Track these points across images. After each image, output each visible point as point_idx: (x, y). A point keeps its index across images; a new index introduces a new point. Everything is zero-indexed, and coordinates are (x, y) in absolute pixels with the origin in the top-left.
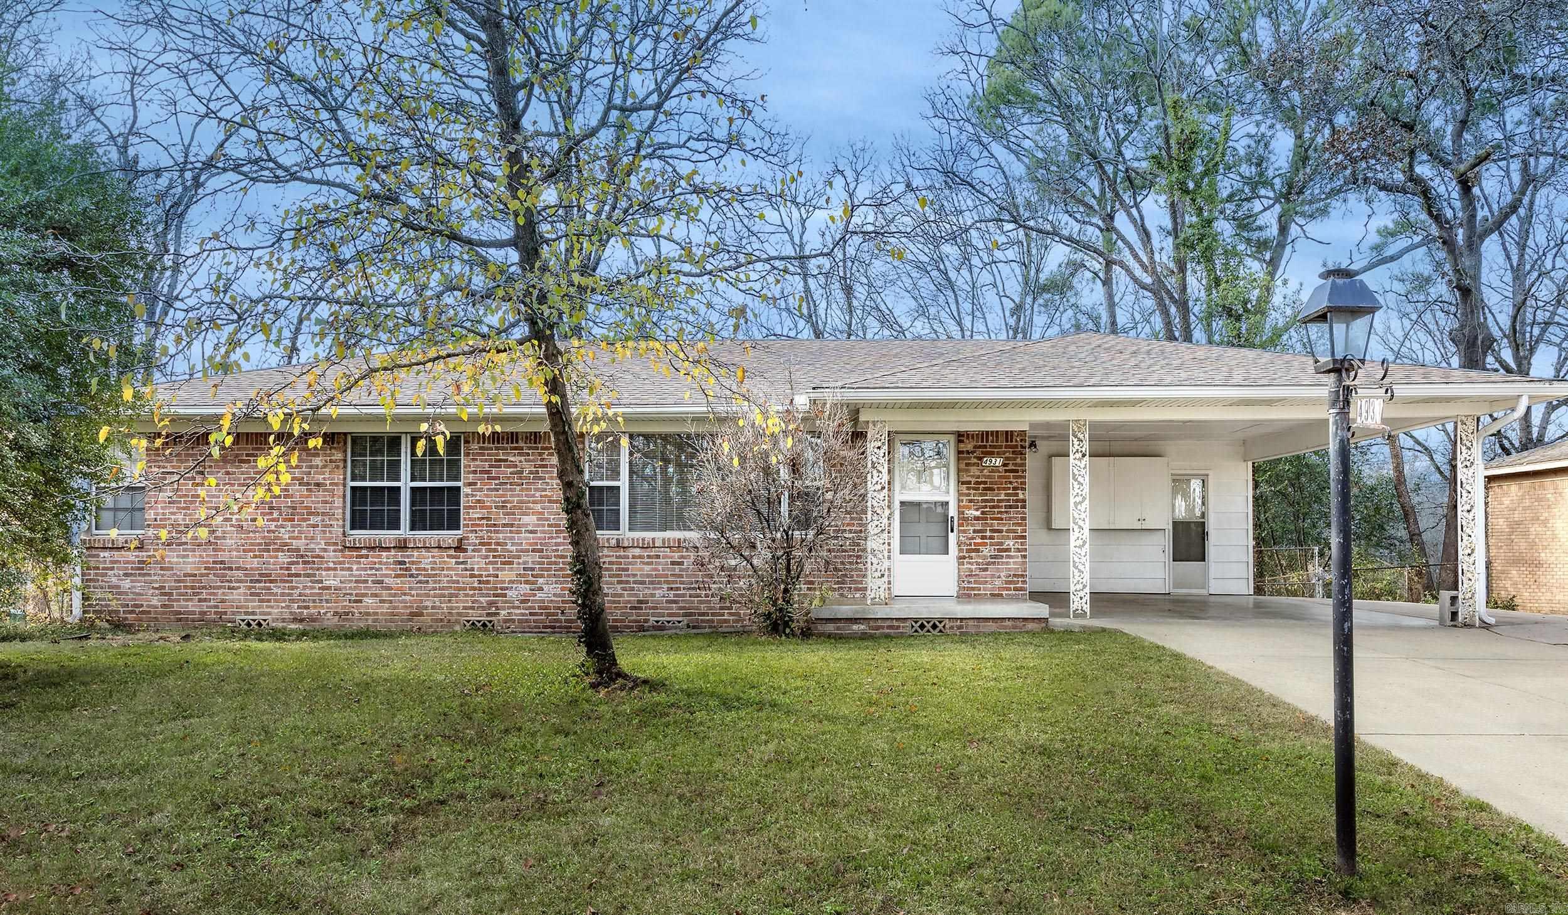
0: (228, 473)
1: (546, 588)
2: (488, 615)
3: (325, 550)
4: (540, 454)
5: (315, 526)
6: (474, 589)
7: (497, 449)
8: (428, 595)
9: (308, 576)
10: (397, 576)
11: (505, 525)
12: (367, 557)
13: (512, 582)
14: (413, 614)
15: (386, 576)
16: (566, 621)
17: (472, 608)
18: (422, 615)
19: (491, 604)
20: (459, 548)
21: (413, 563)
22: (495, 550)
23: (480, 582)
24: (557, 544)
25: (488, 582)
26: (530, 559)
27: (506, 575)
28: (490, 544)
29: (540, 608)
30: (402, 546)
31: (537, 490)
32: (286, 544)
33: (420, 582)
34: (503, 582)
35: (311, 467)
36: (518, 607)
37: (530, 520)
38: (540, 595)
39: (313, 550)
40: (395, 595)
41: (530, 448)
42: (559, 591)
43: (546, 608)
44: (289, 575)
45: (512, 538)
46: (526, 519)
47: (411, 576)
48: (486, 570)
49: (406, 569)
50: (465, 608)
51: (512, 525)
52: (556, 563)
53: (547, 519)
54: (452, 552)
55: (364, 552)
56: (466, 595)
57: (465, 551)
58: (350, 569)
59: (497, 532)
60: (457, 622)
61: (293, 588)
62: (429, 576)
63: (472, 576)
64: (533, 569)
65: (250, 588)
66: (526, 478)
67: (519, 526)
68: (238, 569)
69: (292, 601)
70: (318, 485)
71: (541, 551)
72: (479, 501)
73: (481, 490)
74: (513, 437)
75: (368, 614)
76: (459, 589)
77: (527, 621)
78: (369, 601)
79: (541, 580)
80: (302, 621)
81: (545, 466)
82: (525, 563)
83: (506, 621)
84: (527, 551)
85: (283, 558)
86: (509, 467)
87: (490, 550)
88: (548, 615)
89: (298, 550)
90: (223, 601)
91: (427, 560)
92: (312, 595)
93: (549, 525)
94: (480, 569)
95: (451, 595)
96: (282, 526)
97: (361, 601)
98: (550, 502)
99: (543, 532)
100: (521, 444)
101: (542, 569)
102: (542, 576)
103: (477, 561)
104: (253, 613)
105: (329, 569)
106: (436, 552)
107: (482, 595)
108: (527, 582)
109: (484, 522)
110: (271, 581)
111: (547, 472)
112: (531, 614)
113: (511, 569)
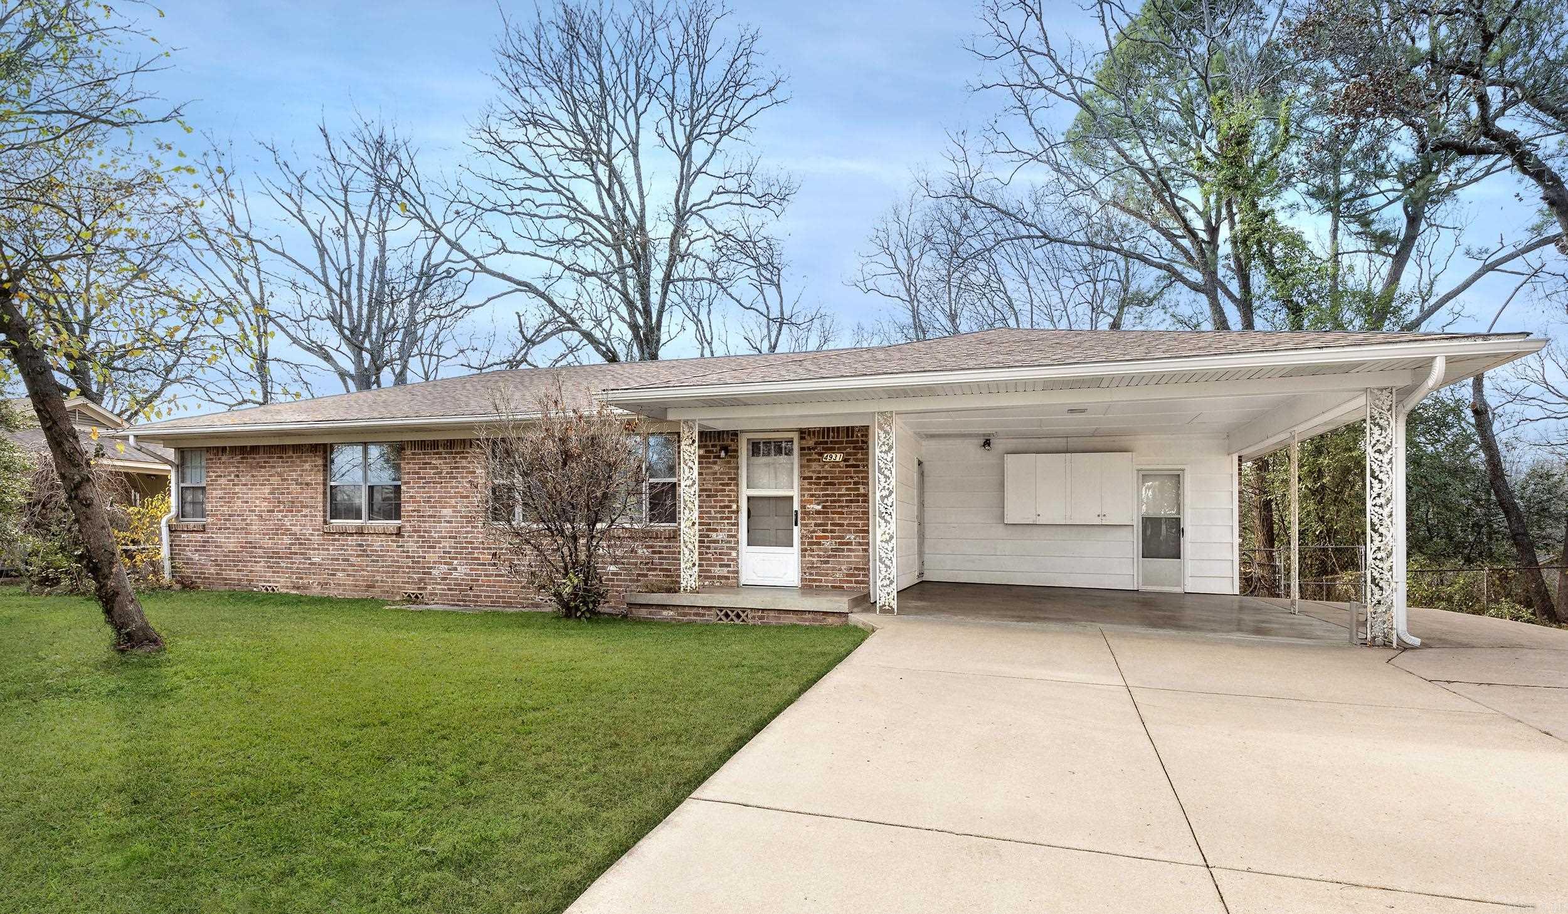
0: (253, 476)
1: (459, 568)
2: (419, 589)
3: (312, 535)
4: (454, 458)
5: (306, 516)
6: (409, 567)
7: (424, 454)
8: (378, 572)
9: (302, 554)
10: (358, 556)
11: (430, 516)
12: (338, 540)
13: (435, 562)
14: (369, 586)
15: (351, 555)
16: (474, 596)
17: (408, 583)
18: (374, 587)
19: (421, 580)
20: (399, 533)
21: (368, 545)
22: (424, 537)
23: (413, 562)
24: (467, 532)
25: (418, 562)
26: (447, 544)
27: (432, 557)
28: (419, 531)
29: (455, 585)
30: (360, 532)
31: (452, 487)
32: (288, 530)
33: (373, 561)
34: (429, 562)
35: (303, 471)
36: (439, 584)
37: (447, 512)
38: (455, 574)
39: (304, 535)
40: (357, 571)
41: (447, 453)
42: (468, 571)
43: (460, 585)
44: (291, 553)
45: (435, 527)
46: (445, 512)
47: (367, 556)
48: (418, 552)
49: (364, 551)
50: (403, 582)
51: (435, 516)
52: (466, 548)
53: (460, 512)
54: (394, 538)
55: (337, 536)
56: (404, 572)
57: (403, 536)
58: (328, 550)
59: (424, 522)
60: (398, 593)
61: (293, 563)
62: (379, 556)
63: (408, 557)
64: (449, 553)
65: (267, 562)
66: (445, 478)
67: (440, 517)
68: (260, 548)
69: (293, 573)
70: (307, 484)
71: (456, 538)
72: (411, 497)
73: (413, 488)
74: (435, 444)
75: (339, 585)
76: (400, 567)
77: (446, 595)
78: (340, 574)
79: (455, 562)
80: (298, 588)
81: (457, 468)
82: (444, 547)
83: (431, 594)
84: (445, 537)
85: (287, 540)
86: (432, 468)
87: (420, 537)
88: (461, 590)
89: (295, 534)
90: (251, 571)
91: (377, 543)
92: (305, 568)
93: (461, 517)
94: (413, 551)
95: (394, 572)
96: (286, 516)
97: (334, 575)
98: (462, 497)
99: (457, 522)
100: (441, 450)
101: (456, 553)
102: (456, 559)
103: (411, 545)
104: (269, 581)
105: (314, 549)
106: (383, 538)
107: (415, 573)
108: (445, 563)
109: (415, 513)
110: (280, 558)
111: (459, 473)
112: (449, 590)
113: (434, 552)
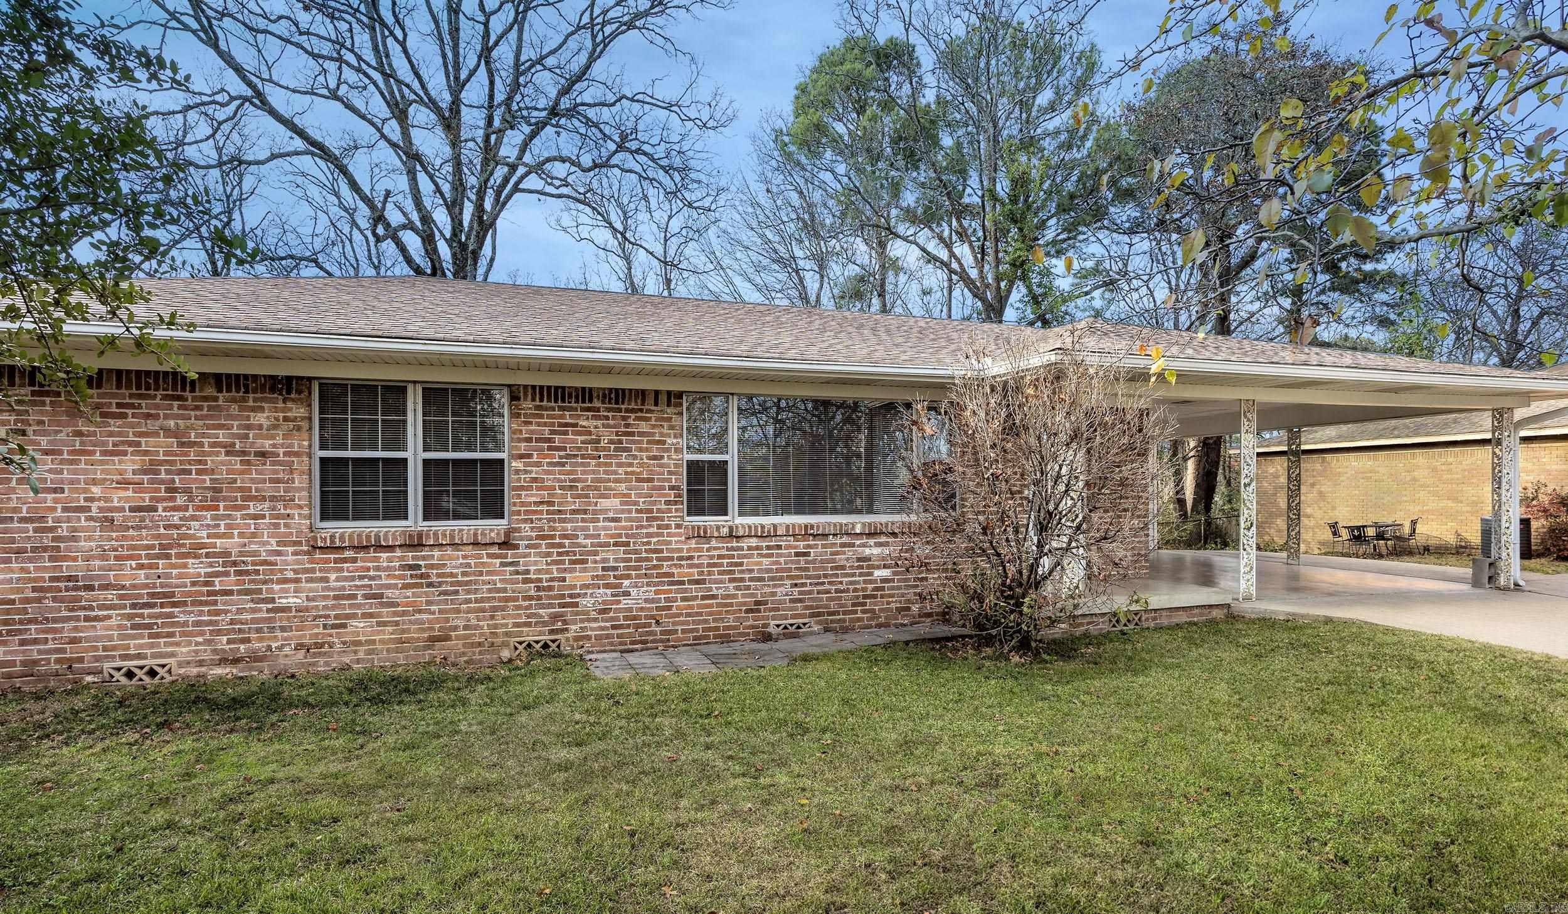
0: (79, 434)
1: (634, 592)
2: (552, 632)
3: (279, 553)
4: (624, 418)
5: (255, 517)
6: (531, 598)
7: (561, 409)
8: (458, 611)
9: (247, 592)
10: (406, 587)
11: (574, 512)
12: (354, 560)
13: (587, 586)
14: (433, 639)
15: (388, 587)
16: (663, 633)
17: (528, 624)
18: (447, 638)
19: (555, 617)
20: (505, 544)
21: (432, 566)
22: (561, 545)
23: (538, 589)
24: (649, 535)
25: (550, 588)
26: (611, 556)
27: (577, 578)
28: (553, 537)
29: (626, 618)
30: (415, 543)
31: (620, 465)
32: (203, 546)
33: (445, 593)
34: (574, 587)
35: (249, 427)
36: (595, 620)
37: (611, 504)
38: (625, 603)
39: (255, 554)
40: (404, 613)
41: (609, 410)
42: (652, 596)
43: (635, 618)
44: (209, 593)
45: (583, 529)
46: (604, 503)
47: (430, 585)
48: (548, 572)
49: (422, 576)
50: (516, 625)
51: (585, 512)
52: (647, 559)
53: (636, 503)
54: (495, 550)
55: (349, 554)
56: (518, 608)
57: (516, 547)
58: (325, 580)
59: (564, 521)
60: (505, 645)
61: (217, 613)
62: (459, 584)
63: (526, 581)
64: (615, 569)
65: (130, 617)
66: (604, 449)
67: (595, 512)
68: (105, 587)
69: (219, 632)
70: (263, 454)
71: (627, 544)
72: (535, 480)
73: (538, 464)
74: (585, 395)
75: (358, 643)
76: (507, 600)
77: (608, 636)
78: (359, 624)
79: (626, 583)
80: (236, 661)
81: (632, 434)
82: (604, 560)
83: (577, 639)
84: (607, 545)
85: (197, 568)
86: (580, 433)
87: (553, 546)
88: (637, 627)
89: (226, 554)
90: (73, 641)
91: (455, 562)
92: (254, 621)
93: (638, 511)
94: (539, 571)
95: (495, 609)
96: (194, 518)
97: (344, 626)
98: (639, 480)
99: (630, 520)
100: (597, 404)
101: (628, 568)
102: (628, 577)
103: (535, 562)
104: (139, 656)
105: (286, 581)
106: (469, 551)
107: (543, 606)
108: (607, 586)
109: (545, 508)
110: (174, 605)
111: (634, 442)
112: (614, 627)
113: (585, 570)
